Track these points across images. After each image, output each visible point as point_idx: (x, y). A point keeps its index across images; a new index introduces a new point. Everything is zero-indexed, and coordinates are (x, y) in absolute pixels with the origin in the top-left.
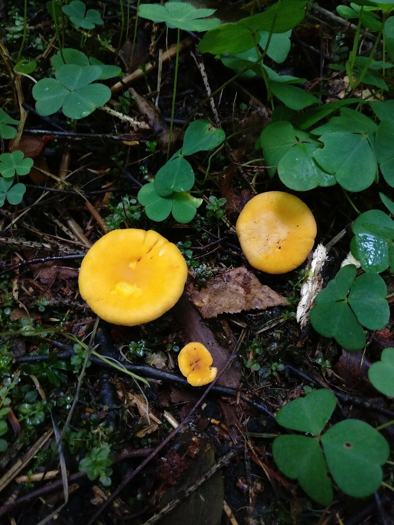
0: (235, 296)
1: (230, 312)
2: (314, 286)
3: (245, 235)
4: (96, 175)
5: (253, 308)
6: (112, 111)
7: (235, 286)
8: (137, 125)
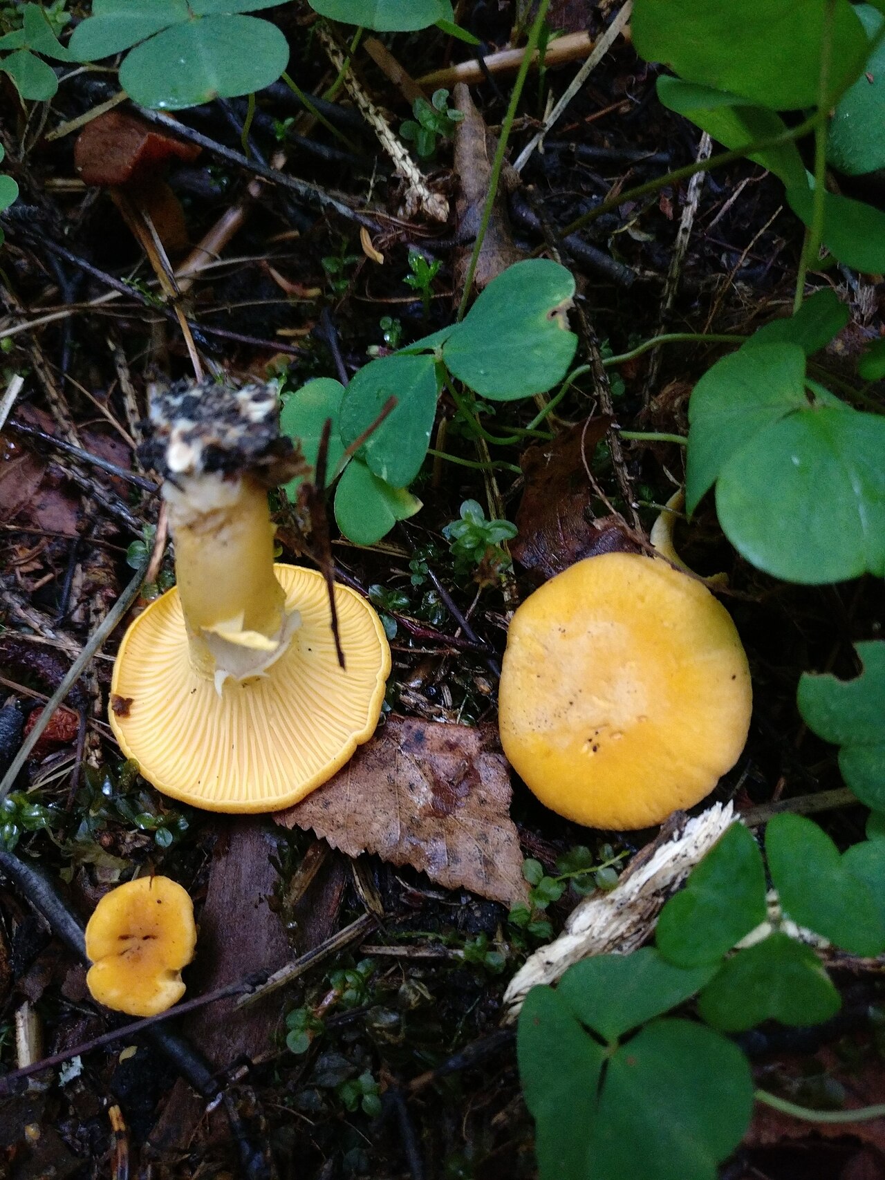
0: (389, 800)
1: (330, 839)
2: (614, 926)
3: (520, 654)
4: (281, 293)
5: (418, 867)
6: (389, 135)
7: (415, 775)
8: (420, 199)
